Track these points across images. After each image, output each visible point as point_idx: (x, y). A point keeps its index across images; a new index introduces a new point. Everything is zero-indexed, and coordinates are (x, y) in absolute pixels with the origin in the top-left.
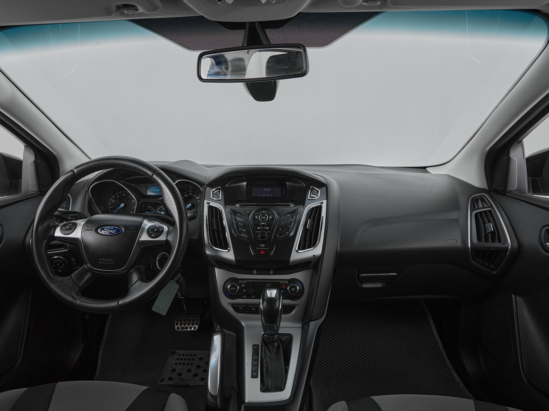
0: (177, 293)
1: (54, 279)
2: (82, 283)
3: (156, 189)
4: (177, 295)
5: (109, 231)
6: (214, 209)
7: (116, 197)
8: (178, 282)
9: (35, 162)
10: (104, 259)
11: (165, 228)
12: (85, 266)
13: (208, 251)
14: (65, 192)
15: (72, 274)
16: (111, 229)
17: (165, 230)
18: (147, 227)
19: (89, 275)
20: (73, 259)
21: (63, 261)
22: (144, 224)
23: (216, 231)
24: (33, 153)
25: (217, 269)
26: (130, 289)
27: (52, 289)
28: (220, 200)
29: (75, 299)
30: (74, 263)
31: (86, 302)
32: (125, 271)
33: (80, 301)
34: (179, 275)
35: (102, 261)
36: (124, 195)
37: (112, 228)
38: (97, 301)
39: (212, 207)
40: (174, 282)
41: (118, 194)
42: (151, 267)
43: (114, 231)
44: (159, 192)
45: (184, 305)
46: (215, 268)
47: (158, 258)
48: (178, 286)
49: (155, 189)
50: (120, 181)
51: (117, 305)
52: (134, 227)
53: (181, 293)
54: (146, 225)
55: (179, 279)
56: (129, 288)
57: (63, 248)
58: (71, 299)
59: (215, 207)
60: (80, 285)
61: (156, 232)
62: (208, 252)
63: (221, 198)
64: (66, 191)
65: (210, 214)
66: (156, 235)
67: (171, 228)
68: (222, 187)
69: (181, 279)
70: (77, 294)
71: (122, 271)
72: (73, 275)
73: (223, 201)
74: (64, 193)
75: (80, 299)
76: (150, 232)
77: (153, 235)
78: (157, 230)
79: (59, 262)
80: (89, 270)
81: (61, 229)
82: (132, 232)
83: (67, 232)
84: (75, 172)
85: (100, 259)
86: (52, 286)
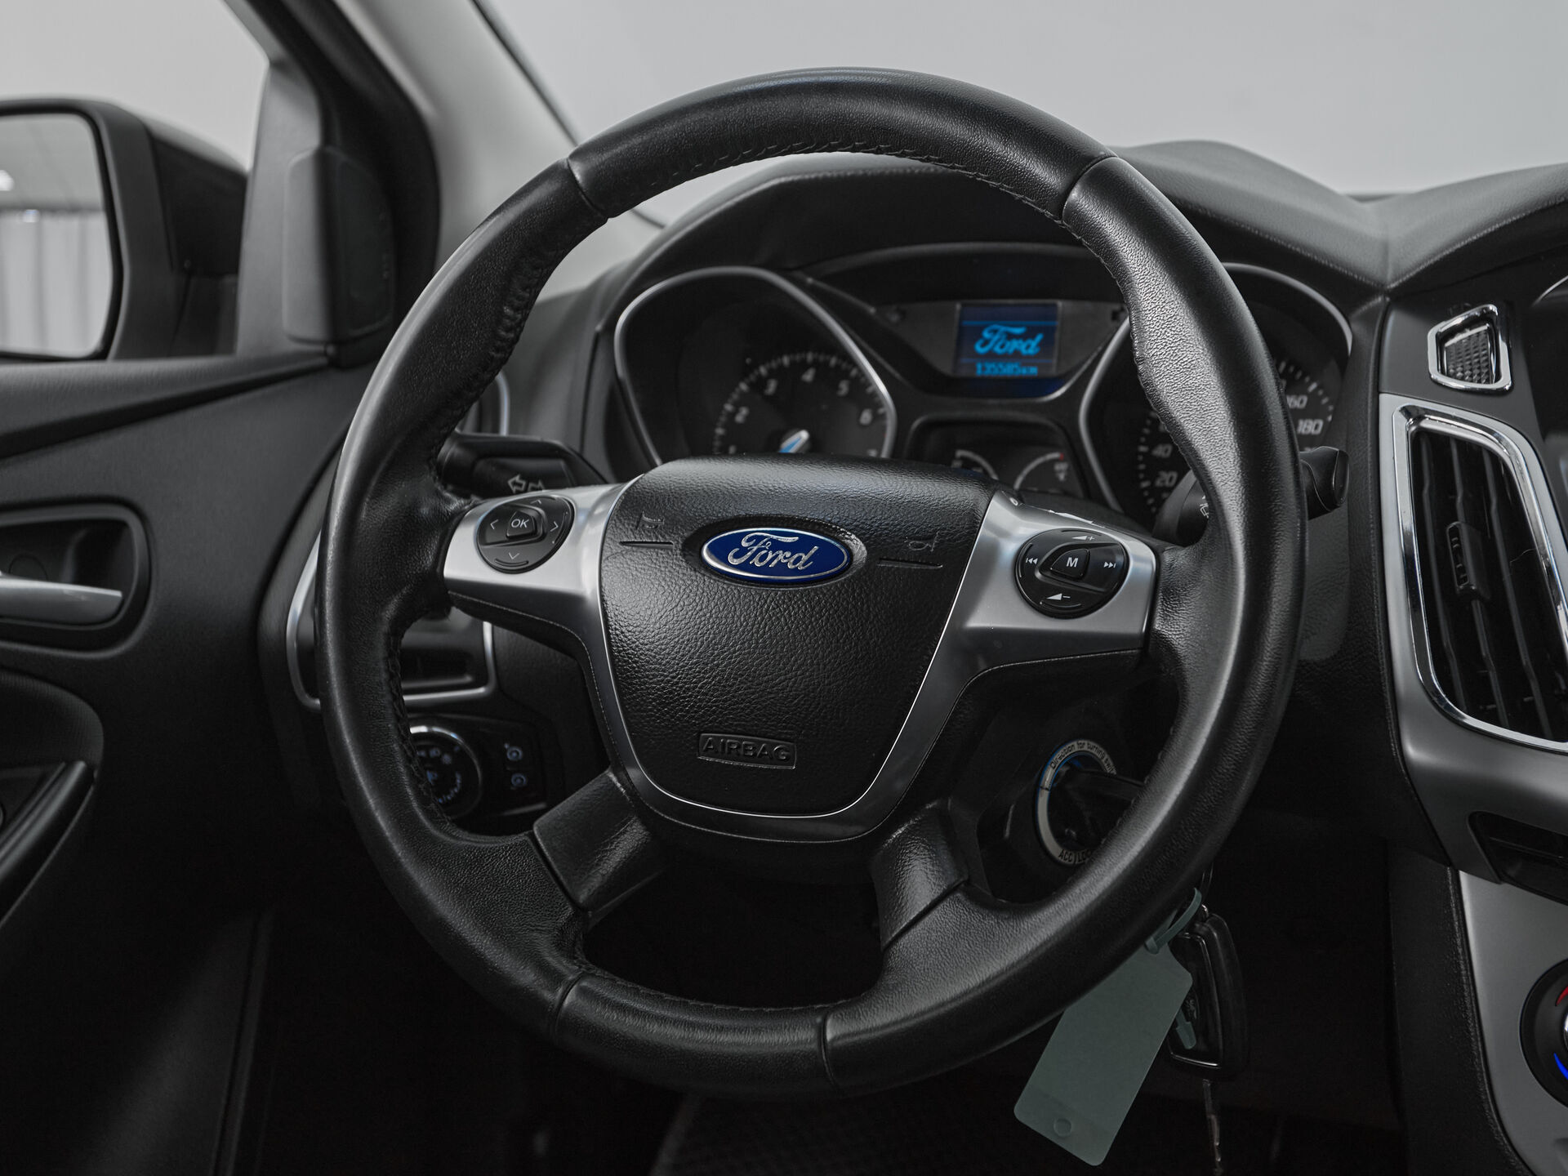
0: (1175, 1024)
1: (434, 840)
2: (596, 881)
3: (1017, 337)
4: (1172, 1037)
5: (770, 556)
6: (1455, 451)
7: (759, 385)
8: (1183, 949)
9: (322, 161)
10: (731, 739)
11: (1138, 559)
12: (614, 779)
13: (1417, 744)
14: (512, 307)
15: (537, 823)
16: (785, 547)
17: (1135, 571)
18: (1010, 549)
19: (630, 838)
20: (514, 753)
21: (461, 757)
22: (993, 528)
23: (1477, 609)
24: (311, 101)
25: (1476, 879)
26: (895, 948)
27: (421, 902)
28: (1501, 392)
29: (554, 978)
30: (518, 780)
31: (622, 1008)
32: (860, 829)
33: (583, 992)
34: (1197, 901)
35: (724, 751)
36: (809, 376)
37: (790, 540)
38: (686, 1004)
39: (1440, 441)
40: (1159, 945)
41: (772, 374)
42: (1007, 833)
43: (805, 557)
44: (1036, 356)
45: (1213, 1117)
46: (1463, 876)
47: (1049, 775)
48: (1186, 981)
49: (1010, 337)
50: (799, 274)
51: (814, 1046)
52: (930, 538)
53: (1202, 1031)
54: (1005, 534)
55: (1190, 927)
56: (884, 945)
57: (461, 672)
58: (526, 977)
59: (1463, 444)
60: (583, 897)
61: (1078, 579)
62: (1414, 752)
63: (1505, 382)
64: (518, 298)
65: (1426, 491)
66: (1075, 596)
67: (1179, 558)
68: (1506, 305)
69: (1210, 934)
70: (562, 945)
71: (837, 830)
72: (539, 829)
73: (1525, 399)
74: (507, 310)
75: (584, 984)
76: (1038, 575)
77: (1058, 597)
78: (1085, 563)
79: (436, 763)
80: (637, 805)
81: (481, 537)
82: (915, 567)
83: (513, 556)
84: (578, 176)
85: (711, 736)
86: (425, 882)
